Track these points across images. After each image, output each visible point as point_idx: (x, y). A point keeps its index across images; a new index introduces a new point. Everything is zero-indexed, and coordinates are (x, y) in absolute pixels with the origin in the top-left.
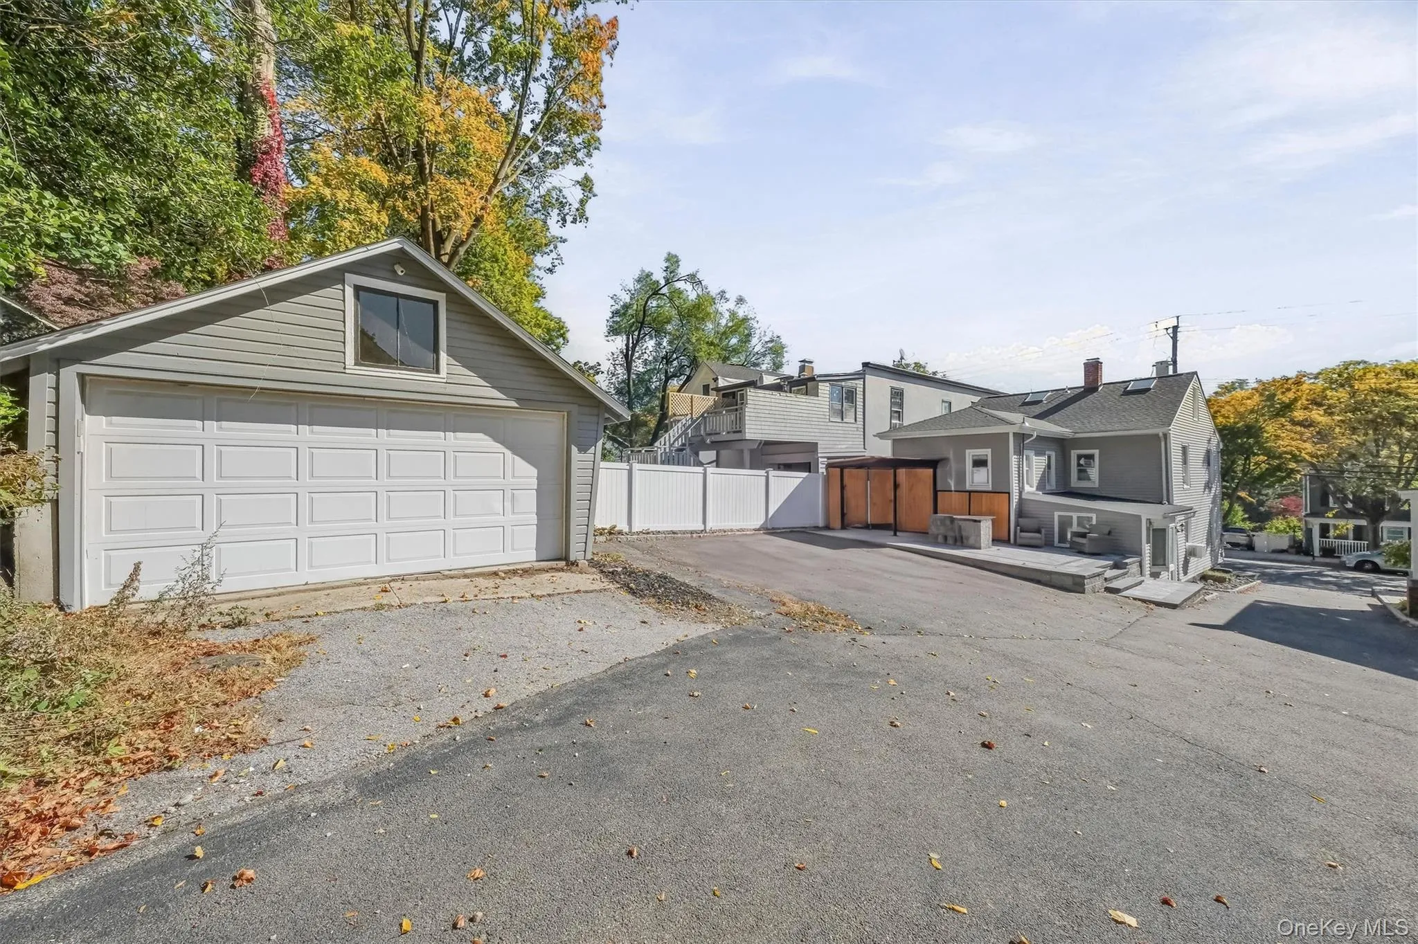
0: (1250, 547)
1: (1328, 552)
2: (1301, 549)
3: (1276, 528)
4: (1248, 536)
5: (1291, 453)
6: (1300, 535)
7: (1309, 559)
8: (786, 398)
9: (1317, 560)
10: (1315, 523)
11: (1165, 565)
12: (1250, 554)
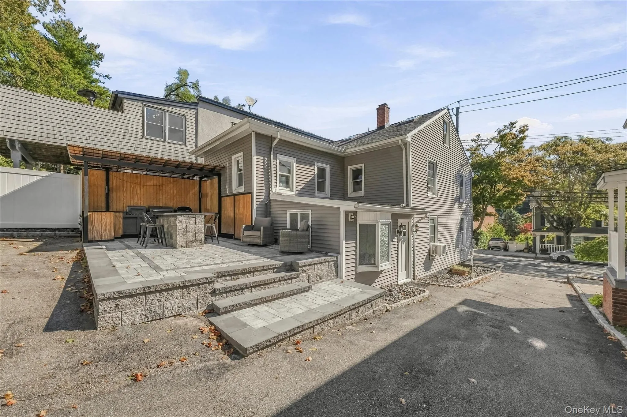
0: (506, 249)
1: (544, 251)
2: (530, 249)
3: (521, 239)
4: (504, 242)
5: (517, 178)
6: (531, 242)
7: (533, 255)
8: (62, 104)
9: (538, 255)
10: (538, 234)
11: (375, 264)
12: (505, 253)
